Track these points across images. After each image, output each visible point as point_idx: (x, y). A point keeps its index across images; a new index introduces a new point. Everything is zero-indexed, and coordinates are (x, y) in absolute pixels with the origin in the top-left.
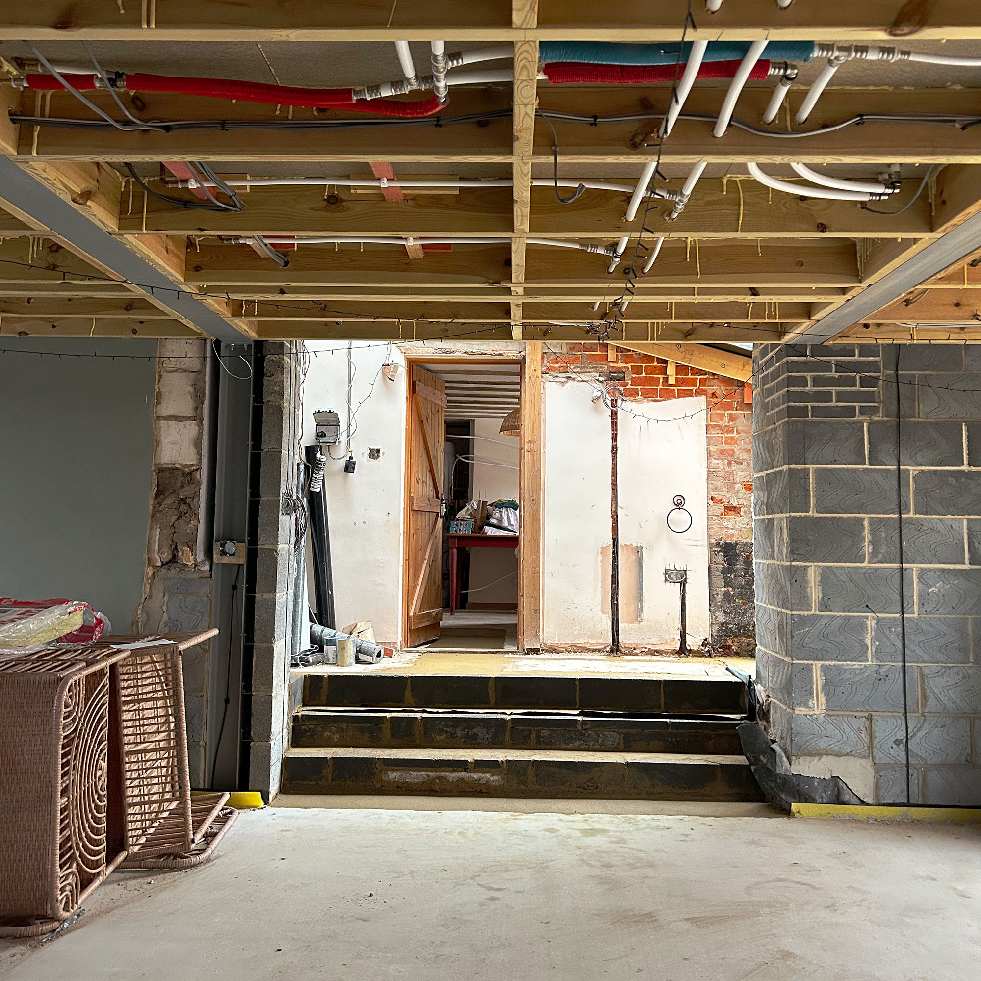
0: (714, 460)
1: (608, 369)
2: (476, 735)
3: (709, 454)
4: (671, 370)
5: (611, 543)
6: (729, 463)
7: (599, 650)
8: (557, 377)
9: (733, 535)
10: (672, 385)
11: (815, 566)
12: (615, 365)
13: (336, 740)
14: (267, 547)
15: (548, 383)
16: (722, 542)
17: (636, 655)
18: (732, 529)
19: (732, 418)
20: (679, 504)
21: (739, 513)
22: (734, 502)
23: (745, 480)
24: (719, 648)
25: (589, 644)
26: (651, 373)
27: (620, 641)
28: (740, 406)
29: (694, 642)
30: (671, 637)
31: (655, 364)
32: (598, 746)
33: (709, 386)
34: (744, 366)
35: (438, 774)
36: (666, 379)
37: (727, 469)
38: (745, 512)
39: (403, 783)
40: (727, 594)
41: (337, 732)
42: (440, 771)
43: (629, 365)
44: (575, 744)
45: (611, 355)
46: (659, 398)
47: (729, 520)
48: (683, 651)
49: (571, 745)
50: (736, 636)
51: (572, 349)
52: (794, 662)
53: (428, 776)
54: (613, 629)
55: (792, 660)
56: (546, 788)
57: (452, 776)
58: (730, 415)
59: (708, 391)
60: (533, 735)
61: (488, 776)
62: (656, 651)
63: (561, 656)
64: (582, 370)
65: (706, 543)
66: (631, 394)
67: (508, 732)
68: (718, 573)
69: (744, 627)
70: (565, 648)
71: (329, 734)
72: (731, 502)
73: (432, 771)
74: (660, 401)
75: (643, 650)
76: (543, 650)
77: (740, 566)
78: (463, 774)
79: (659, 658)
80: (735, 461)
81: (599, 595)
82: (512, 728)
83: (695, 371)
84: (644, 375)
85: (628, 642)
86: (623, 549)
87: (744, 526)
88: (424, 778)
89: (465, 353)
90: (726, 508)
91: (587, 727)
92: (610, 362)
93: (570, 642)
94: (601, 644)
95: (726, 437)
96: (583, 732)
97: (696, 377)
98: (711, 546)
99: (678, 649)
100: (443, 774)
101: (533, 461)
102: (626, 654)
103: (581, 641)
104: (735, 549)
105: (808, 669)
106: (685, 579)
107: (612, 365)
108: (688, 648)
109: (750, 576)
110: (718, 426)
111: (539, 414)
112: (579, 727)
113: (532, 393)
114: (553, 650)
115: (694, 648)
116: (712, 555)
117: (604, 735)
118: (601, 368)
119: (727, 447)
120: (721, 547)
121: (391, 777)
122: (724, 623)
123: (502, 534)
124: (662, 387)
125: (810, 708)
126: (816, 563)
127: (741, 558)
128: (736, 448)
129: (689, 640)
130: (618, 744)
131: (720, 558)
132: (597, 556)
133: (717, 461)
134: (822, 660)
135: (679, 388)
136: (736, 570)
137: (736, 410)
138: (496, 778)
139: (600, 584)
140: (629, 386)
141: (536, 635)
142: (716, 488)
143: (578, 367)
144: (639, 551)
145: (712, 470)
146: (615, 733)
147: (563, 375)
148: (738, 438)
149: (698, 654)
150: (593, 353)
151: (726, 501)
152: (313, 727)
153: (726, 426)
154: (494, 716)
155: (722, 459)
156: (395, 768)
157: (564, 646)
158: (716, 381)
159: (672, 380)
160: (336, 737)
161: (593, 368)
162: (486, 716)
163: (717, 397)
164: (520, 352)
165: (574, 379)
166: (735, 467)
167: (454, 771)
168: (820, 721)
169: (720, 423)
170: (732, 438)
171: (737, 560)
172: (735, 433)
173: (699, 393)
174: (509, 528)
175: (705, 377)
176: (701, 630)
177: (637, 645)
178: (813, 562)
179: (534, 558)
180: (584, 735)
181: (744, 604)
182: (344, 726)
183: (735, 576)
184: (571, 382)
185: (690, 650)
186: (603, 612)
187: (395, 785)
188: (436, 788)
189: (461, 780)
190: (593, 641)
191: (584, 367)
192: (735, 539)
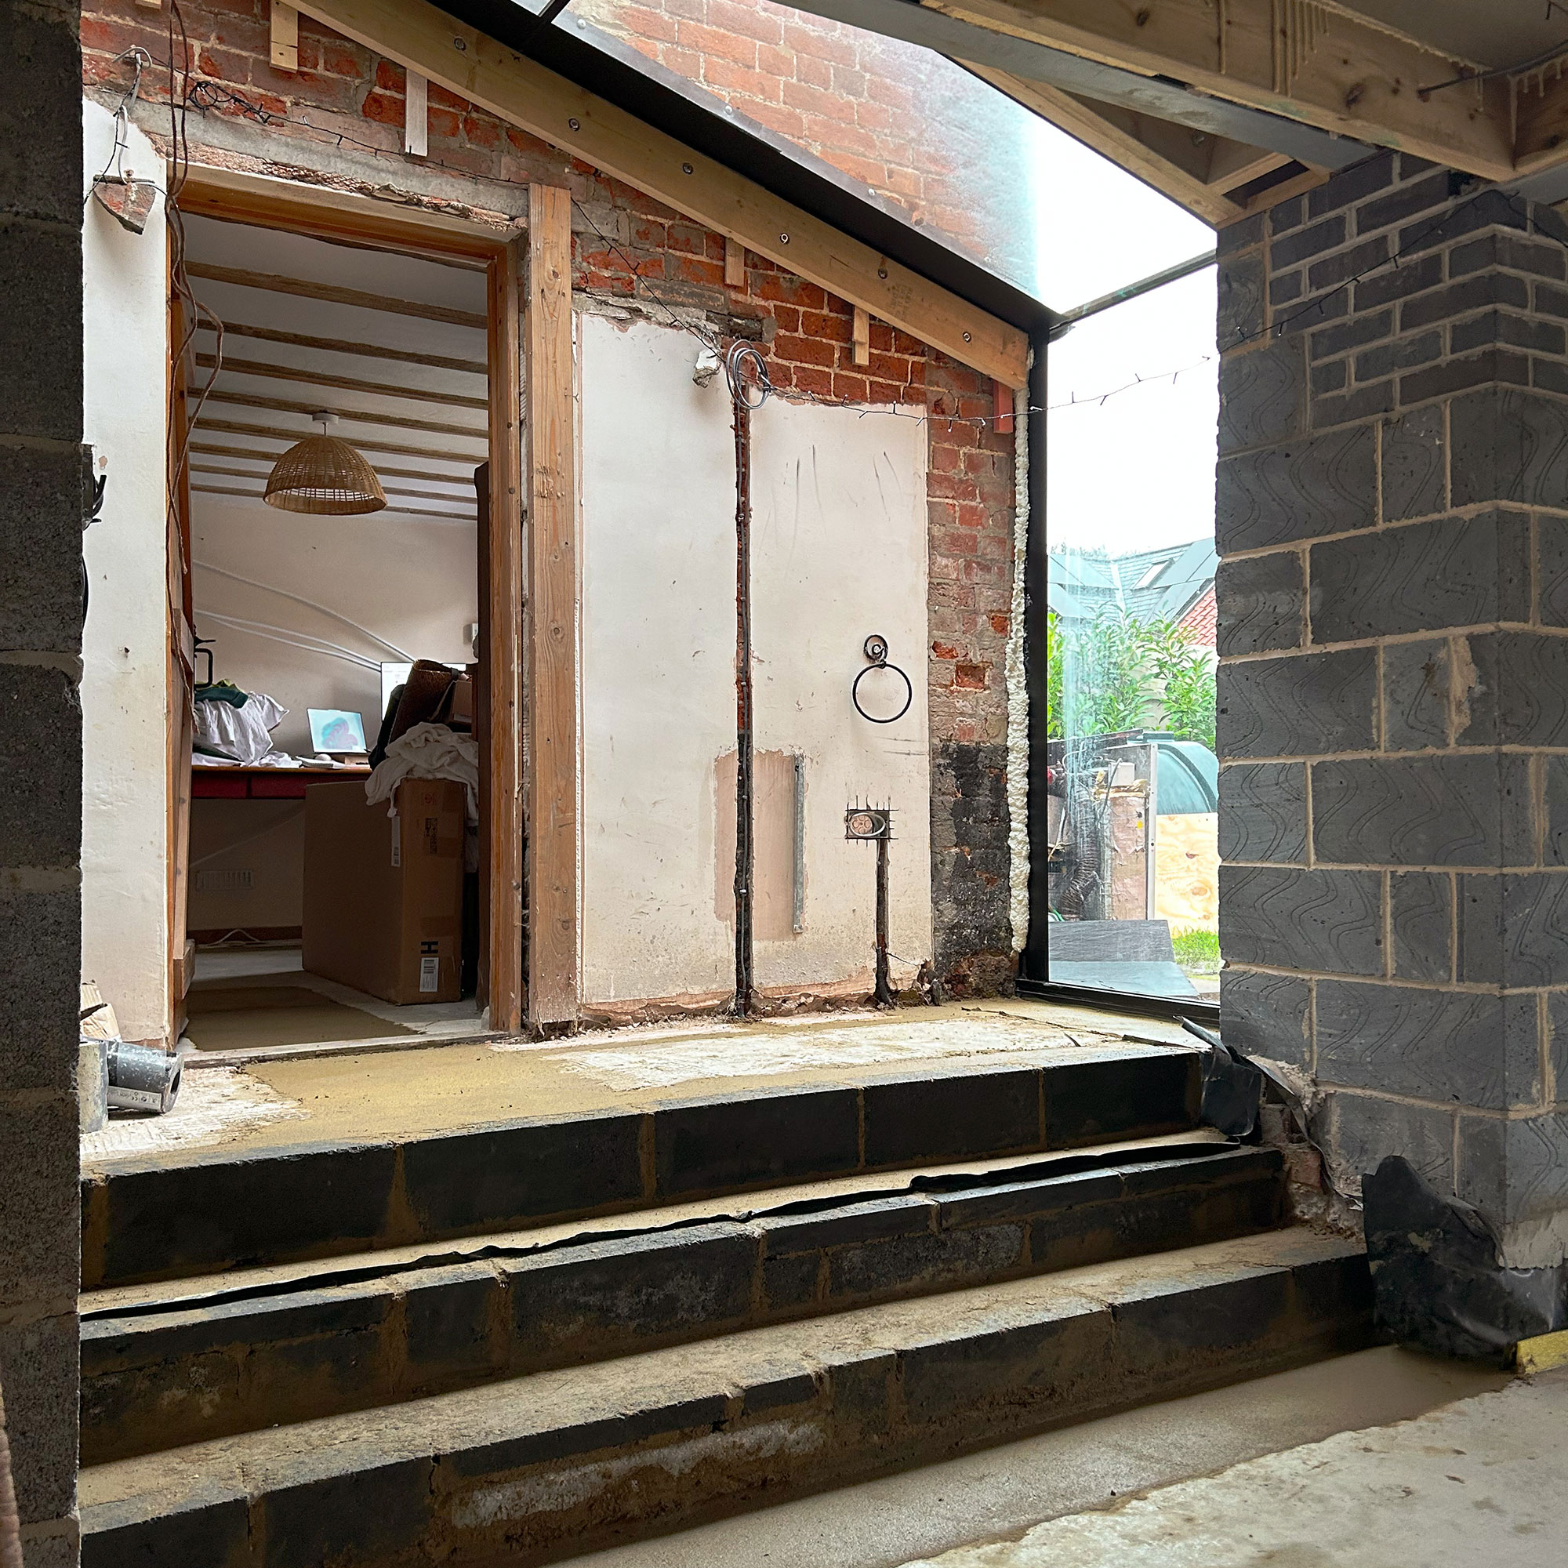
0: (939, 558)
1: (726, 304)
2: (671, 1299)
3: (933, 546)
4: (861, 331)
5: (737, 747)
6: (968, 567)
7: (709, 1012)
8: (607, 303)
9: (972, 729)
10: (859, 369)
11: (1539, 754)
12: (740, 297)
13: (208, 1411)
14: (28, 659)
15: (585, 317)
16: (953, 745)
17: (789, 1013)
18: (971, 716)
19: (973, 464)
20: (876, 655)
21: (982, 681)
22: (975, 655)
23: (995, 607)
24: (947, 982)
25: (687, 999)
26: (816, 333)
27: (755, 984)
28: (987, 439)
29: (903, 971)
30: (859, 965)
31: (825, 311)
32: (975, 1270)
33: (931, 383)
34: (1005, 345)
35: (636, 1461)
36: (848, 354)
37: (964, 580)
38: (994, 680)
39: (526, 1520)
40: (960, 857)
41: (210, 1382)
42: (644, 1448)
43: (771, 304)
44: (925, 1274)
45: (735, 271)
46: (834, 398)
47: (965, 696)
48: (883, 997)
49: (916, 1281)
50: (975, 954)
51: (643, 235)
52: (1507, 992)
53: (606, 1475)
54: (738, 956)
55: (1503, 987)
56: (933, 1428)
57: (678, 1456)
58: (969, 457)
59: (929, 395)
60: (824, 1271)
61: (781, 1429)
62: (827, 1001)
63: (621, 1036)
64: (668, 297)
65: (926, 747)
66: (776, 381)
67: (759, 1274)
68: (946, 815)
69: (990, 932)
70: (632, 1014)
71: (180, 1394)
72: (971, 655)
73: (618, 1457)
74: (835, 404)
75: (803, 1000)
76: (580, 1024)
77: (984, 798)
78: (711, 1443)
79: (835, 1017)
80: (978, 564)
81: (710, 876)
82: (769, 1259)
83: (905, 342)
84: (800, 334)
85: (772, 985)
86: (762, 761)
87: (992, 710)
88: (593, 1485)
89: (360, 190)
90: (960, 669)
91: (952, 1221)
92: (729, 286)
93: (644, 996)
94: (715, 995)
95: (962, 507)
96: (943, 1236)
97: (906, 357)
98: (934, 753)
99: (872, 991)
100: (652, 1457)
101: (555, 524)
102: (766, 1015)
103: (670, 992)
104: (975, 762)
105: (1528, 1005)
106: (887, 829)
107: (734, 295)
108: (892, 987)
109: (1002, 820)
110: (947, 479)
111: (569, 396)
112: (933, 1225)
113: (550, 337)
114: (604, 1022)
115: (903, 987)
116: (937, 772)
117: (988, 1236)
118: (711, 298)
119: (964, 530)
120: (950, 756)
121: (482, 1512)
122: (954, 926)
123: (205, 763)
124: (838, 371)
125: (1533, 1102)
126: (1540, 749)
127: (986, 781)
128: (979, 532)
129: (895, 968)
130: (1019, 1255)
131: (950, 781)
132: (707, 779)
133: (944, 562)
134: (1550, 983)
135: (872, 378)
136: (978, 808)
137: (979, 447)
138: (804, 1430)
139: (713, 847)
140: (771, 358)
141: (569, 987)
142: (943, 623)
143: (658, 287)
144: (795, 765)
145: (936, 581)
146: (1013, 1227)
147: (622, 302)
148: (982, 511)
149: (911, 999)
150: (690, 256)
151: (960, 651)
152: (114, 1380)
153: (961, 481)
154: (705, 1233)
155: (954, 556)
156: (495, 1476)
157: (632, 1008)
158: (942, 373)
159: (862, 357)
160: (208, 1403)
161: (692, 295)
162: (679, 1238)
163: (943, 412)
164: (512, 219)
165: (648, 318)
166: (977, 576)
167: (685, 1438)
168: (1549, 1131)
169: (951, 473)
170: (973, 510)
171: (979, 786)
172: (978, 500)
173: (911, 398)
174: (223, 749)
175: (923, 360)
176: (917, 944)
177: (791, 989)
178: (1536, 745)
179: (563, 783)
180: (944, 1244)
181: (989, 881)
182: (238, 1353)
183: (975, 822)
184: (641, 323)
185: (897, 992)
186: (719, 917)
187: (500, 1534)
188: (633, 1506)
189: (707, 1461)
190: (696, 990)
191: (672, 290)
192: (976, 739)
